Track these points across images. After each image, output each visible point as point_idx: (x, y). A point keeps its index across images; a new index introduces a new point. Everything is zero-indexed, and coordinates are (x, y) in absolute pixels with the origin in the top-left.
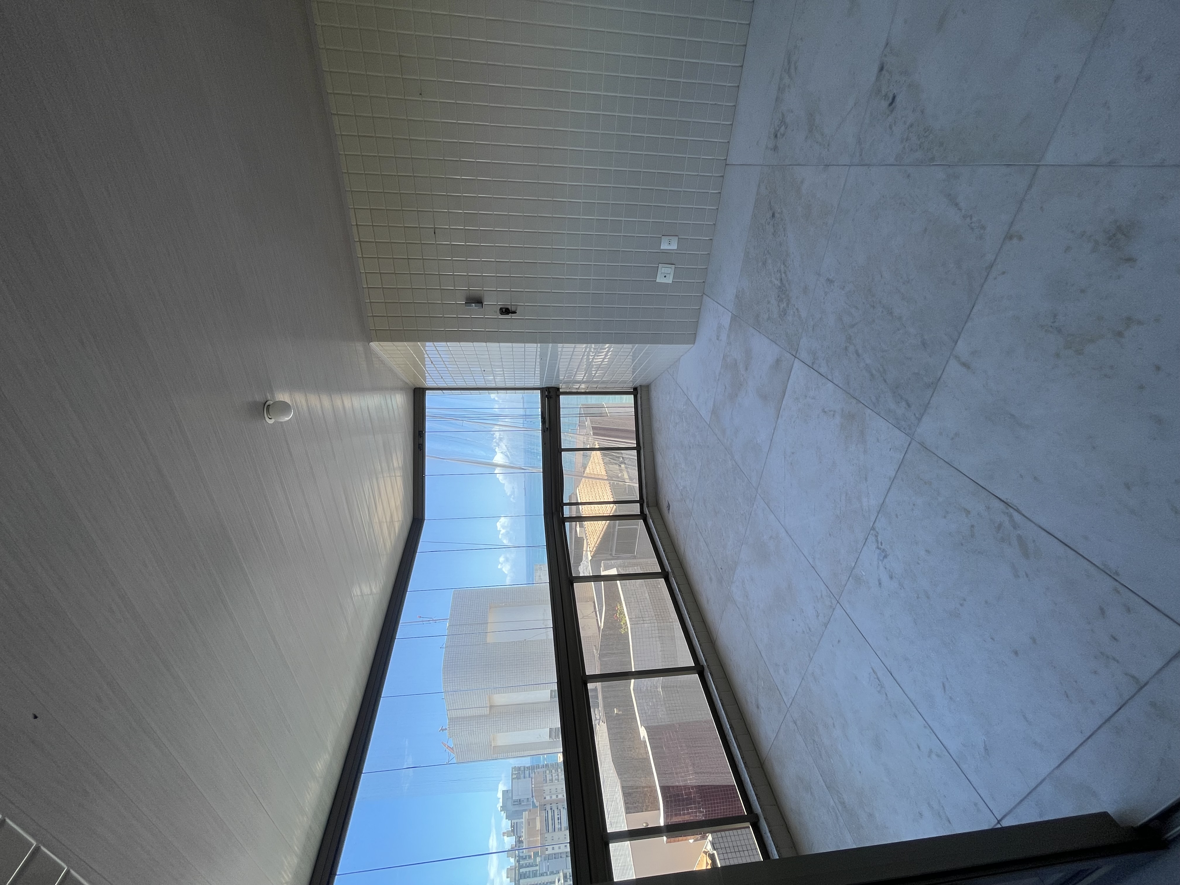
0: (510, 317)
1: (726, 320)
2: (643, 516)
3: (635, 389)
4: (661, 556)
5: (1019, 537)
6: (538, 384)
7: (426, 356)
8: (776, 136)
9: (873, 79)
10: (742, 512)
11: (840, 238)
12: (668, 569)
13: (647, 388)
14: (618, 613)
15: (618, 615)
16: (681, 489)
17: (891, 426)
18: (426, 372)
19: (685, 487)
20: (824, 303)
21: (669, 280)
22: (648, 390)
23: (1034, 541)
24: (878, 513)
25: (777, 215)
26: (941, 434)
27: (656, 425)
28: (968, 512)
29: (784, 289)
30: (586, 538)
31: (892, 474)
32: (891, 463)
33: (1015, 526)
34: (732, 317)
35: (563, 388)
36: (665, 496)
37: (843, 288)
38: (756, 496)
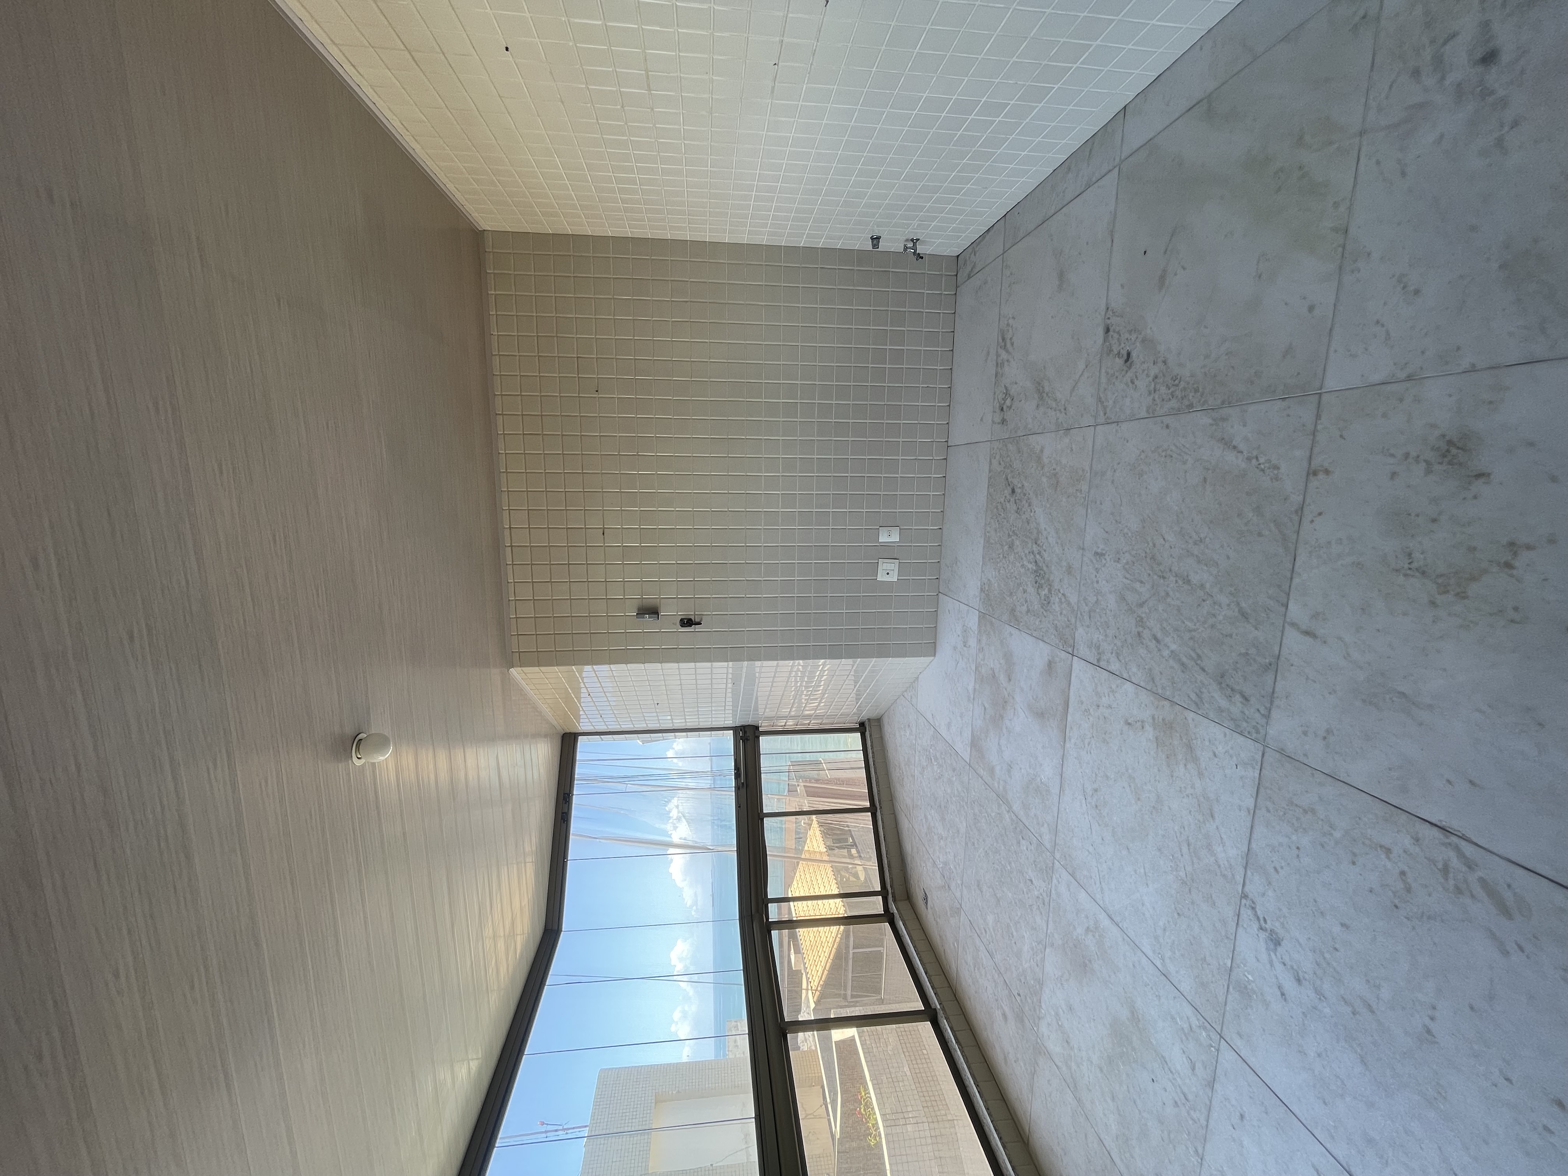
0: (693, 630)
1: (973, 621)
2: (888, 917)
3: (862, 724)
4: (922, 982)
5: (1483, 882)
6: (729, 723)
7: (582, 685)
8: (1002, 409)
9: (1100, 341)
10: (1036, 893)
11: (1101, 504)
12: (935, 1003)
13: (878, 722)
14: (862, 1106)
15: (862, 1110)
16: (942, 867)
17: (1227, 731)
18: (581, 709)
19: (945, 864)
20: (1098, 582)
21: (893, 577)
22: (880, 726)
23: (1509, 886)
24: (1246, 868)
25: (1018, 491)
26: (1305, 733)
27: (895, 774)
28: (1388, 851)
29: (1042, 572)
30: (805, 972)
31: (1250, 802)
32: (1243, 786)
33: (1470, 865)
34: (979, 617)
35: (764, 727)
36: (918, 881)
37: (1118, 560)
38: (1053, 864)
